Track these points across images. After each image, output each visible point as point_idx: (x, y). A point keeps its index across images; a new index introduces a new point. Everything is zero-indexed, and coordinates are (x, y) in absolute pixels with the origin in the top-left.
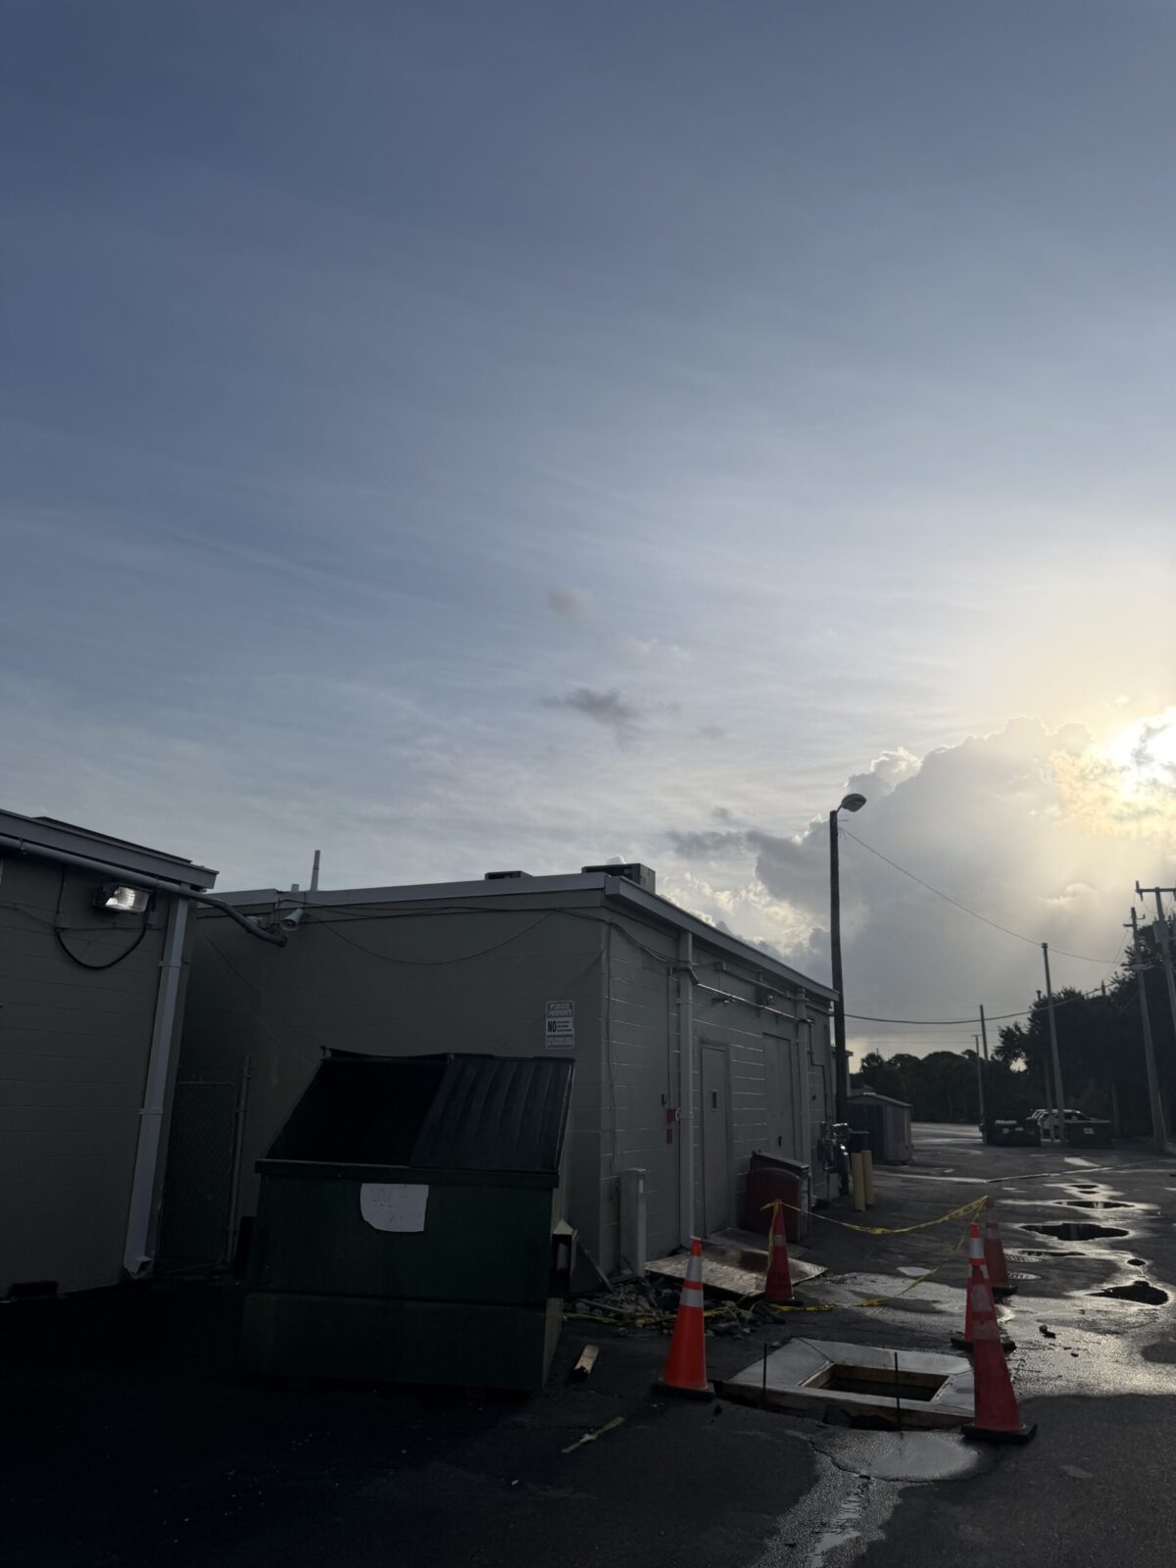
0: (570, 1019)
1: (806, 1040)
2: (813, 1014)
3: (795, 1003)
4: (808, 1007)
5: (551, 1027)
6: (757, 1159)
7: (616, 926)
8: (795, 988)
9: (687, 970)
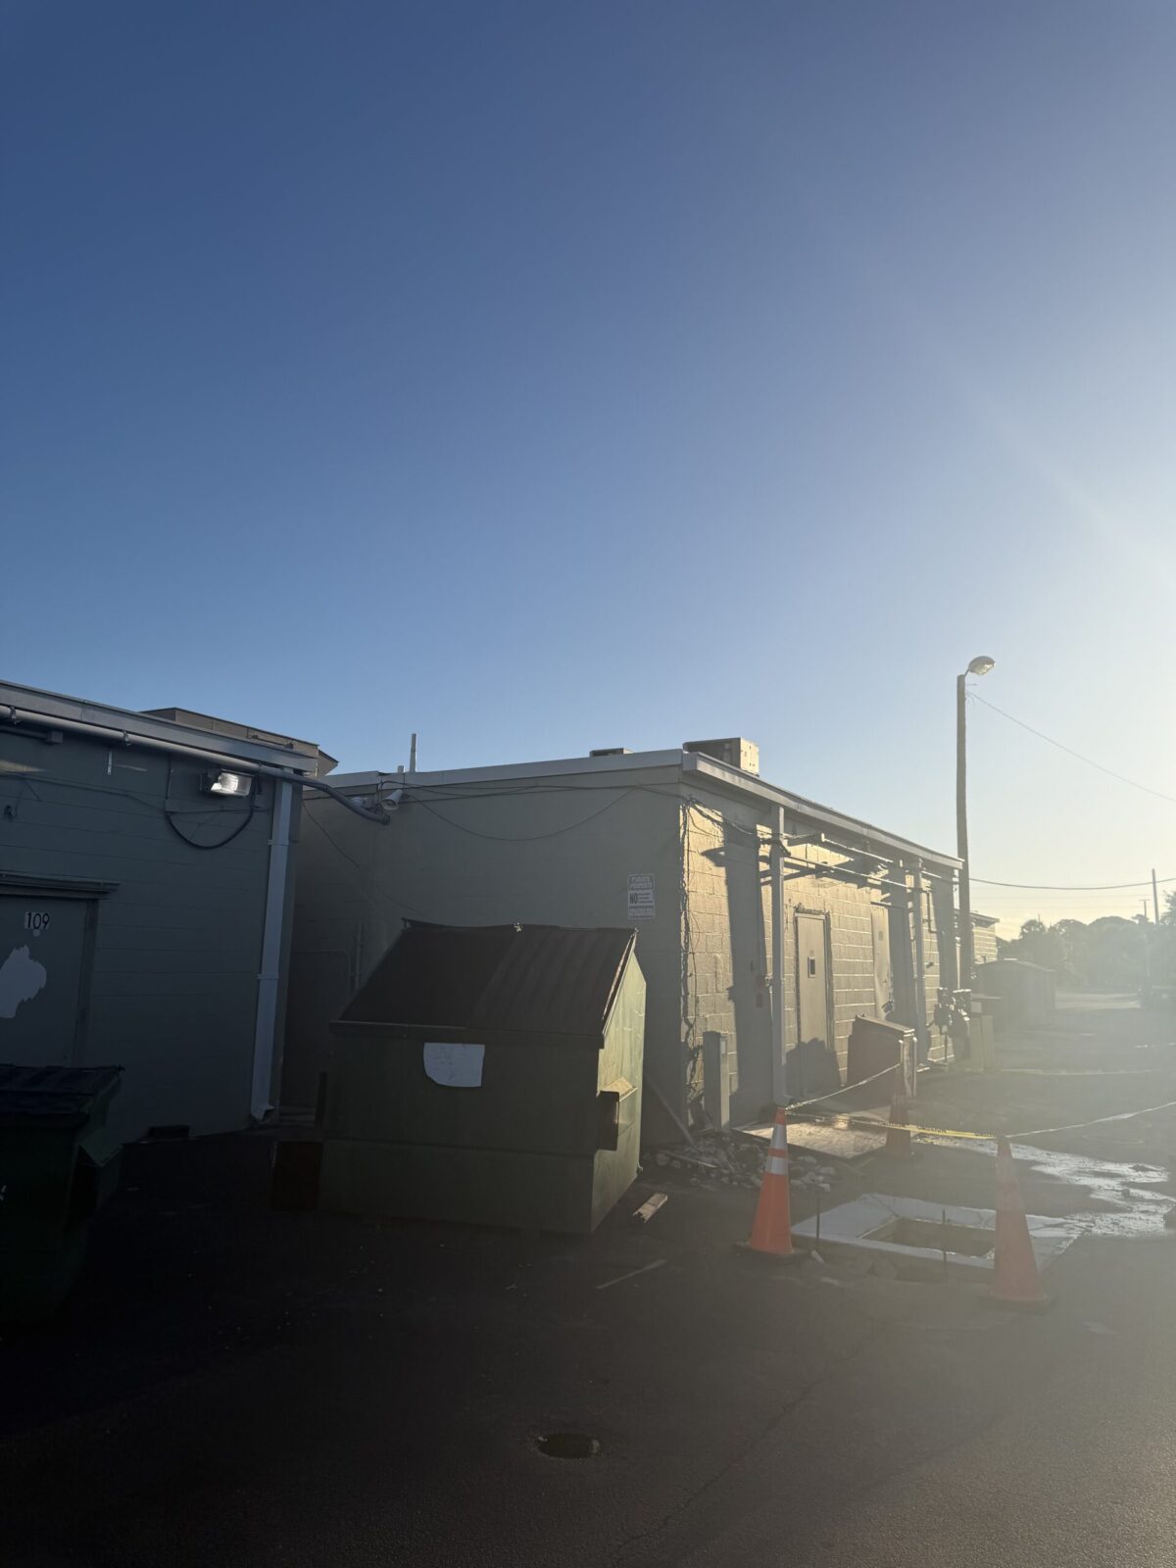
0: (651, 891)
1: (923, 909)
5: (633, 899)
6: (862, 1024)
7: (695, 801)
8: (910, 858)
9: (778, 842)
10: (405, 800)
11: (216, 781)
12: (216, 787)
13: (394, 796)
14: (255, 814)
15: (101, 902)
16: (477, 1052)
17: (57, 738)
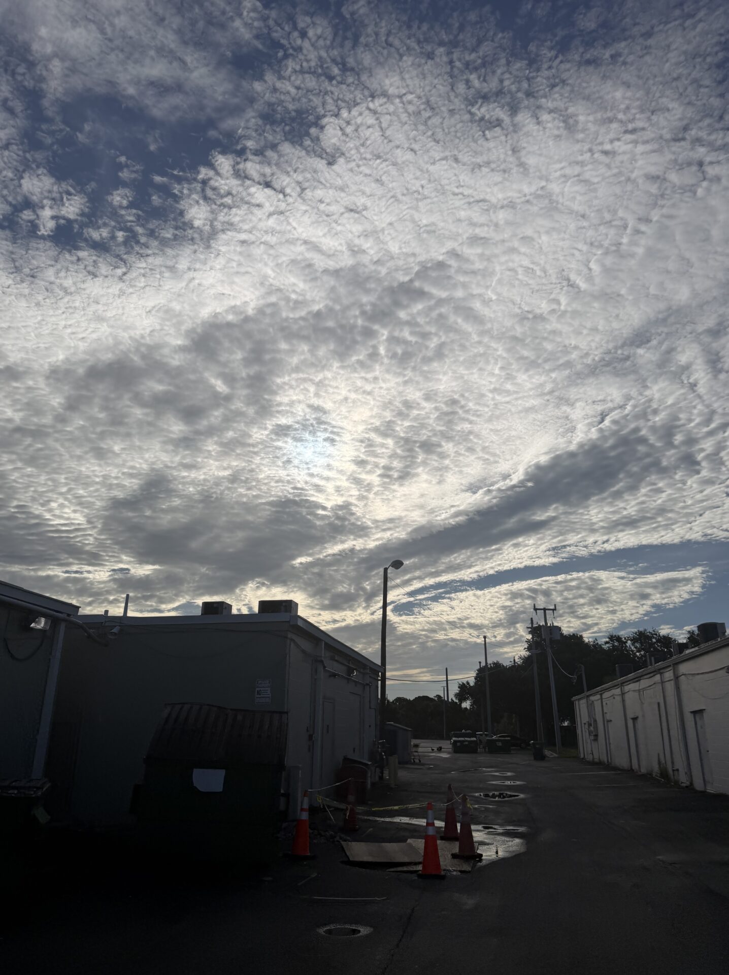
0: (269, 689)
1: (368, 695)
2: (373, 680)
3: (365, 675)
4: (370, 676)
5: (259, 693)
6: (346, 759)
7: (294, 641)
9: (322, 662)
10: (120, 632)
11: (34, 621)
12: (33, 625)
13: (115, 630)
14: (46, 640)
16: (221, 773)
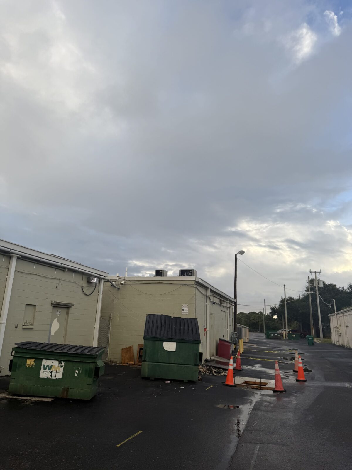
0: (187, 309)
1: (229, 312)
2: (230, 305)
3: (227, 303)
4: (230, 304)
5: (183, 310)
7: (197, 288)
8: (227, 299)
9: (209, 297)
10: (125, 284)
11: (92, 280)
13: (123, 282)
14: (96, 287)
15: (70, 308)
17: (67, 270)
